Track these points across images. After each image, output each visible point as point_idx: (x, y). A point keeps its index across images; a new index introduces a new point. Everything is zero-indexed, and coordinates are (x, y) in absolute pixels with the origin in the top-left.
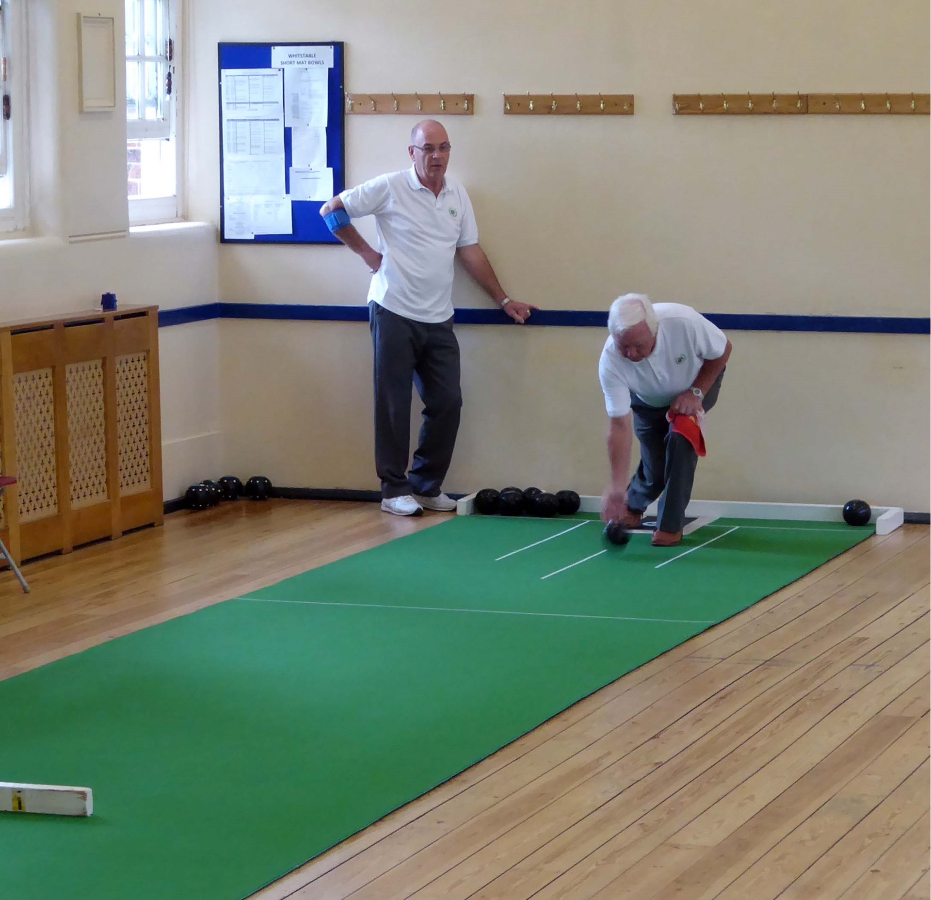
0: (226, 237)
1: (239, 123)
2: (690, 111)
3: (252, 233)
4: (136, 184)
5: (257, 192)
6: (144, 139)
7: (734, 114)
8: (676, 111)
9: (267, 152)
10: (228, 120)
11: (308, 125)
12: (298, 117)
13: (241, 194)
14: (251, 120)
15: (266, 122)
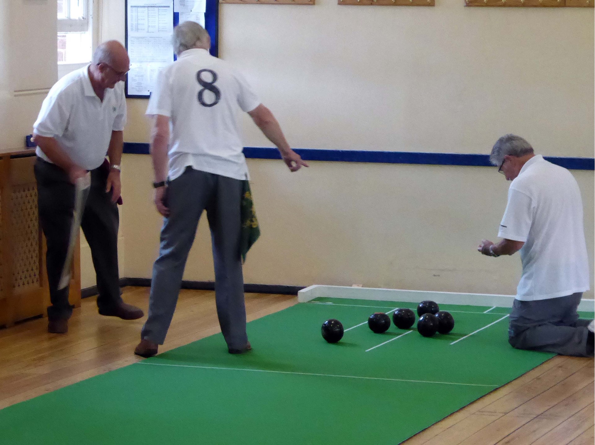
0: (129, 93)
1: (140, 9)
2: (476, 4)
3: (149, 91)
4: (61, 53)
5: (153, 60)
6: (69, 32)
7: (510, 6)
8: (466, 4)
9: (160, 31)
10: (132, 7)
11: (191, 11)
12: (184, 5)
13: (141, 62)
14: (149, 7)
15: (160, 8)
